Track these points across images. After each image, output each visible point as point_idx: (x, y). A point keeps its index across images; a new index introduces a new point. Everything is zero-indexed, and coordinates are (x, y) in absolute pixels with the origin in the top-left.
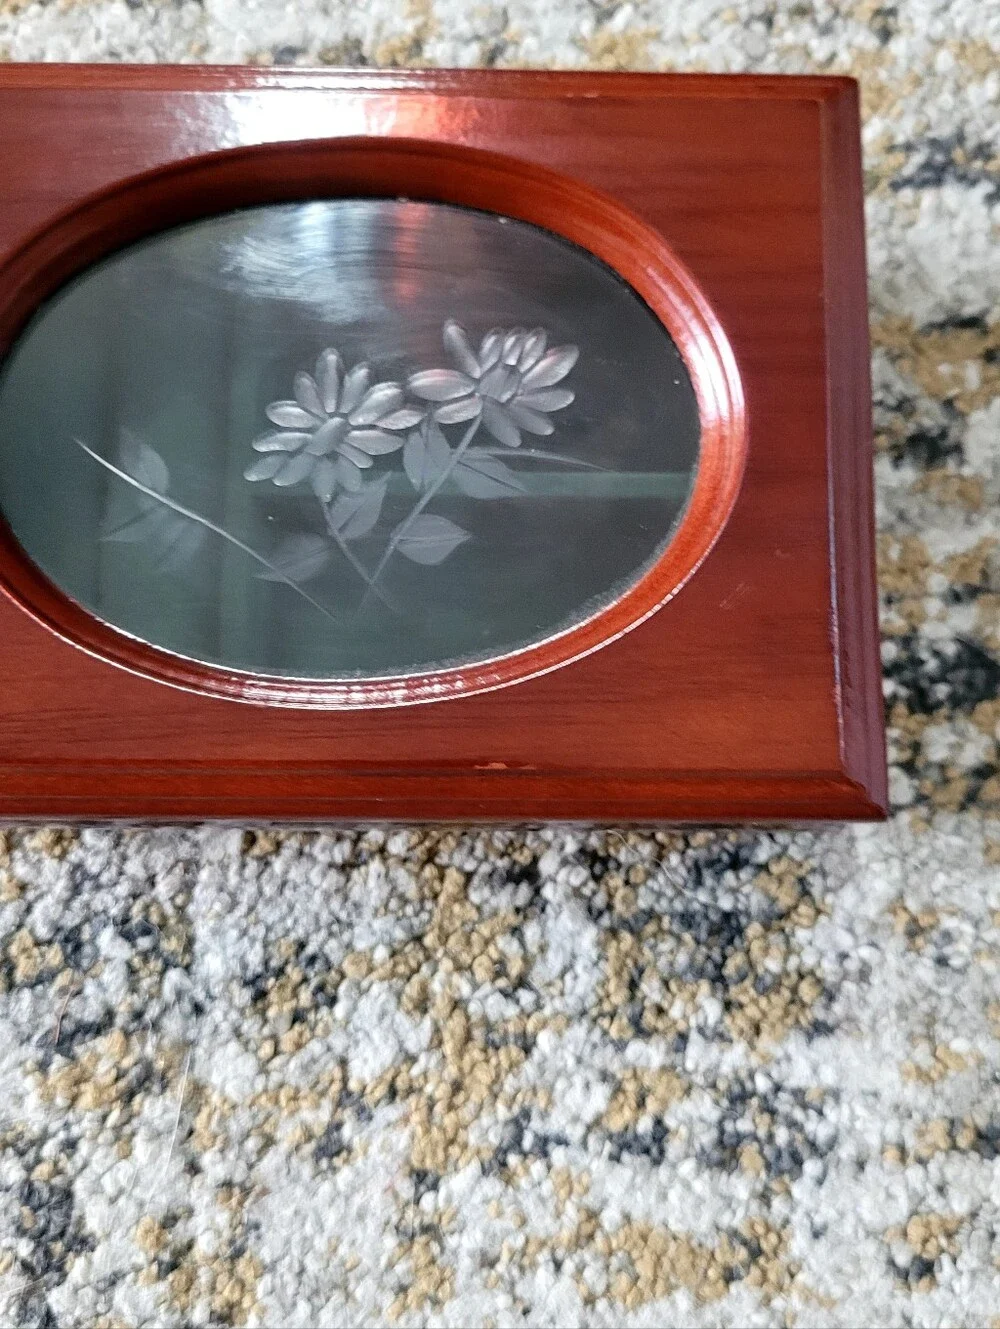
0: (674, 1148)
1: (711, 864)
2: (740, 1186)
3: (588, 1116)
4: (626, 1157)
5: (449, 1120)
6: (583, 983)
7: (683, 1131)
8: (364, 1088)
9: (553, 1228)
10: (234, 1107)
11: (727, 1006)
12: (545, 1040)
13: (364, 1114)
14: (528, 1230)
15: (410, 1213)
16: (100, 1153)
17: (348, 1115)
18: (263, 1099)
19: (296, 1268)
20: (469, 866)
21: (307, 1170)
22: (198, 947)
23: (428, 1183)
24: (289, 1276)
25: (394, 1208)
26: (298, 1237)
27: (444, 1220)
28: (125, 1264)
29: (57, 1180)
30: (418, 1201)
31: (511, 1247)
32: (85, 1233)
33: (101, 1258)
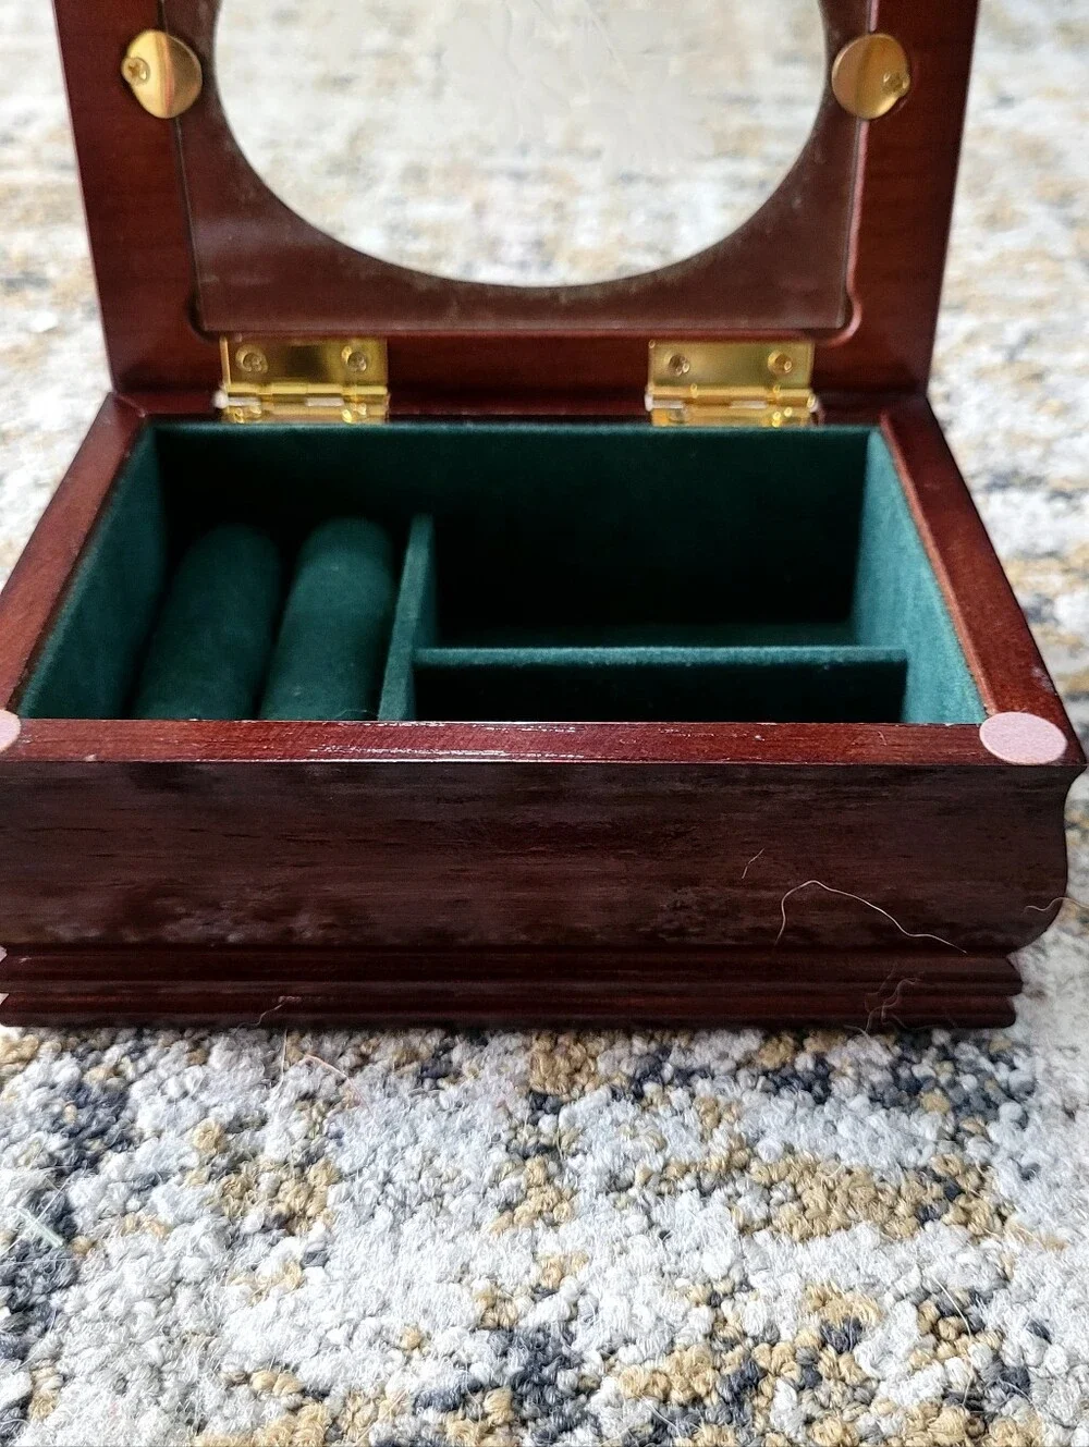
0: (842, 1086)
2: (927, 1126)
3: (737, 1054)
4: (783, 1092)
5: (577, 1051)
7: (850, 1071)
9: (699, 1153)
13: (478, 1040)
14: (668, 1153)
15: (524, 1133)
16: (169, 1060)
19: (382, 1177)
21: (406, 1087)
23: (548, 1106)
24: (370, 1184)
25: (505, 1126)
26: (386, 1148)
27: (565, 1141)
28: (173, 1164)
29: (114, 1081)
30: (535, 1123)
31: (645, 1170)
32: (133, 1133)
33: (144, 1158)
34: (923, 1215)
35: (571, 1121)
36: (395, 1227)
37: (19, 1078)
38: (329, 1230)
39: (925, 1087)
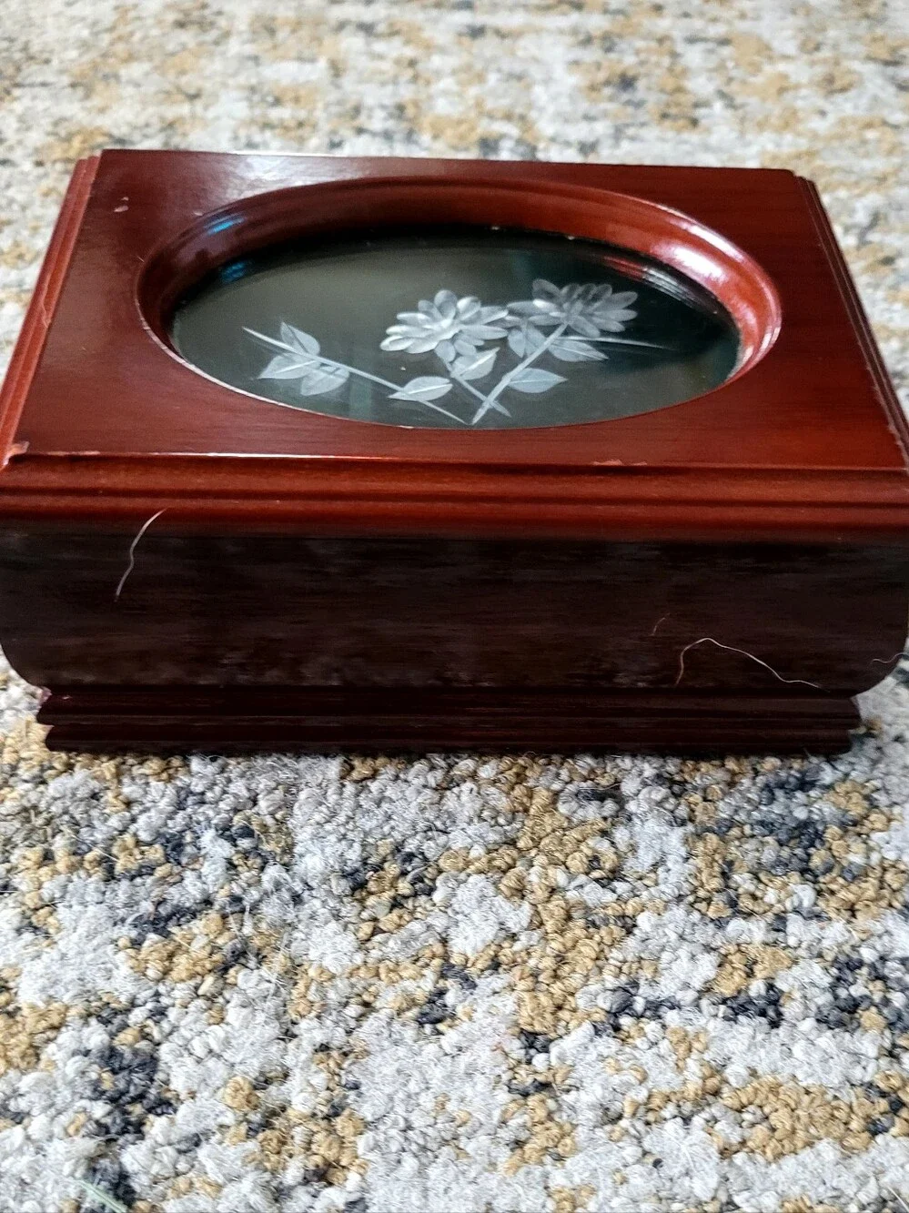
0: (790, 1009)
1: (781, 786)
2: (869, 1042)
3: (697, 983)
4: (741, 1018)
5: (557, 988)
6: (675, 875)
7: (797, 995)
8: (467, 960)
9: (676, 1083)
10: (333, 977)
11: (819, 893)
12: (645, 922)
13: (468, 983)
14: (650, 1084)
15: (523, 1071)
16: (189, 1018)
17: (451, 984)
18: (362, 973)
19: (402, 1124)
20: (556, 786)
21: (410, 1033)
22: (297, 850)
23: (538, 1044)
24: (393, 1132)
25: (504, 1067)
26: (401, 1095)
27: (559, 1079)
28: (212, 1124)
29: (143, 1045)
30: (529, 1062)
31: (633, 1102)
32: (169, 1095)
33: (185, 1119)
34: (874, 1129)
35: (562, 1058)
36: (422, 1172)
37: (52, 1047)
38: (364, 1179)
39: (863, 1006)
